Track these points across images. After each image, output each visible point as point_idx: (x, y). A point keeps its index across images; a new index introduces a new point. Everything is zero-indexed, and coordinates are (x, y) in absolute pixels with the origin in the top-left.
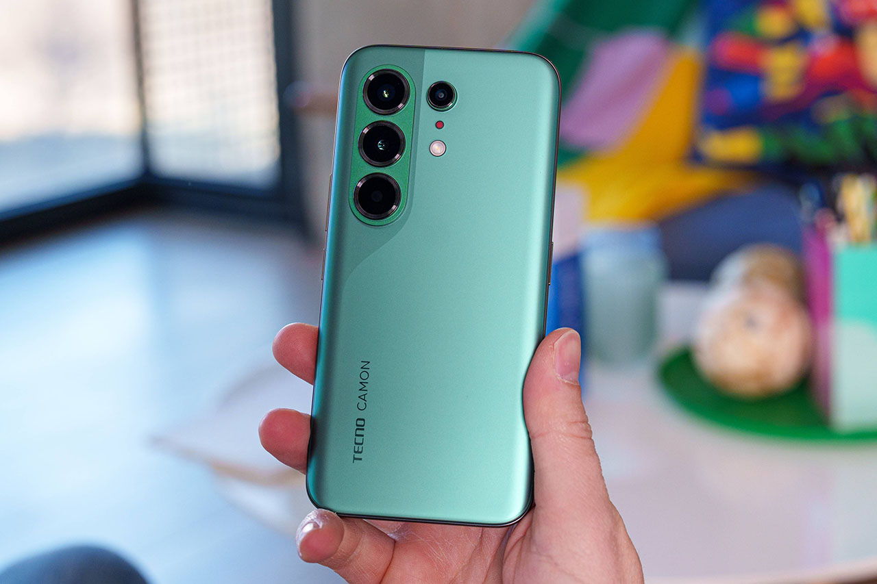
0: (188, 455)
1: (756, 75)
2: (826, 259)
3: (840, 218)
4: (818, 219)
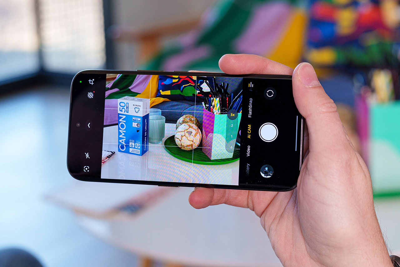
0: (61, 204)
1: (332, 22)
2: (366, 110)
3: (373, 91)
4: (362, 92)
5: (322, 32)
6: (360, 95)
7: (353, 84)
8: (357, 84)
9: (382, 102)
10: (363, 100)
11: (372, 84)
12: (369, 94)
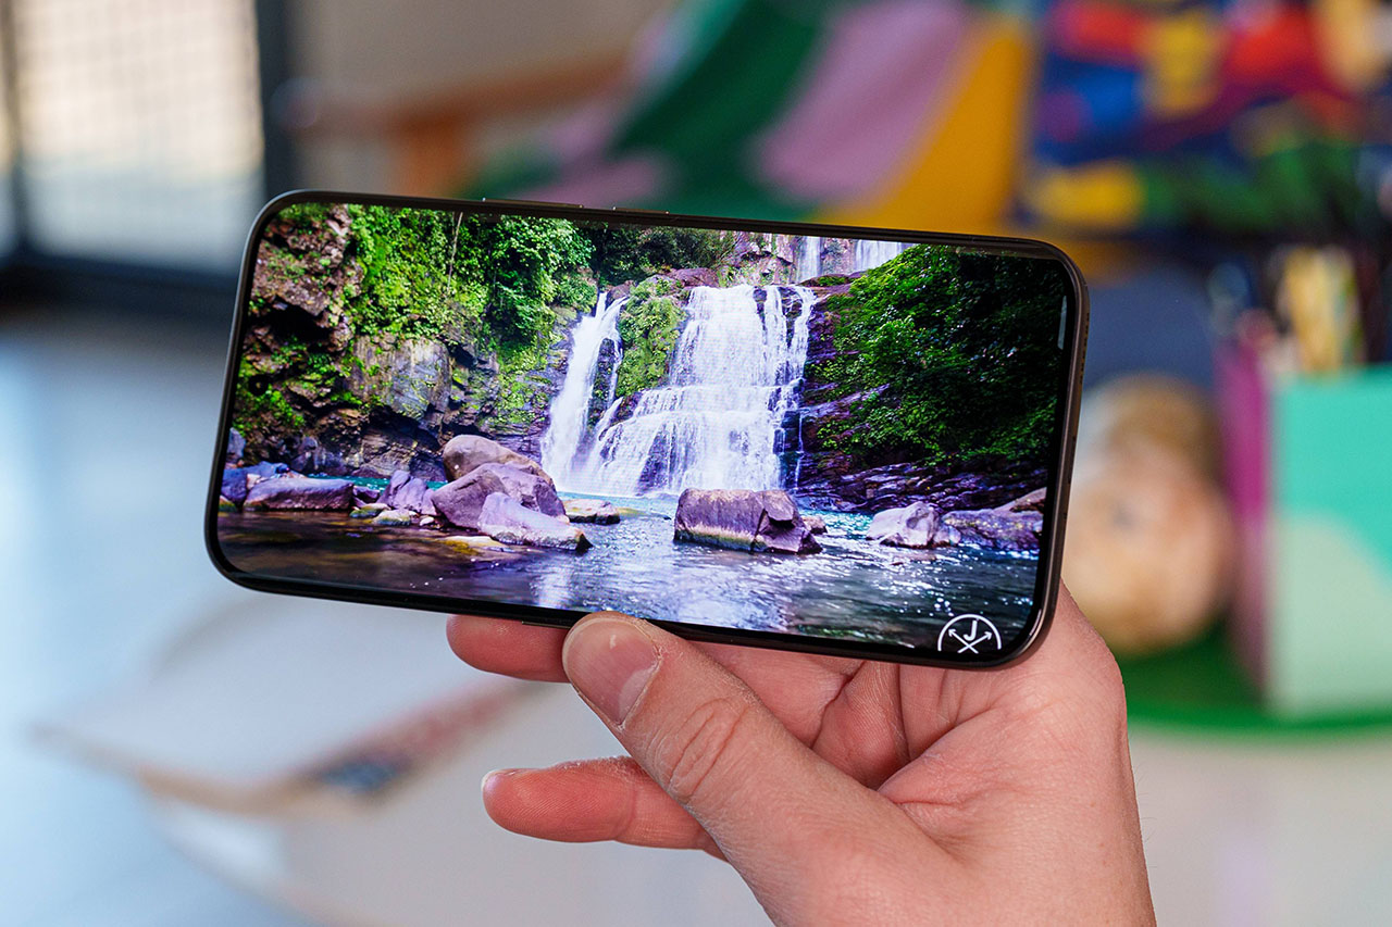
0: (98, 759)
1: (1129, 68)
2: (1258, 401)
3: (1284, 327)
4: (1242, 331)
5: (1091, 105)
6: (1234, 344)
7: (1208, 302)
8: (1223, 302)
9: (1318, 369)
10: (1247, 360)
11: (1282, 303)
12: (1268, 340)
